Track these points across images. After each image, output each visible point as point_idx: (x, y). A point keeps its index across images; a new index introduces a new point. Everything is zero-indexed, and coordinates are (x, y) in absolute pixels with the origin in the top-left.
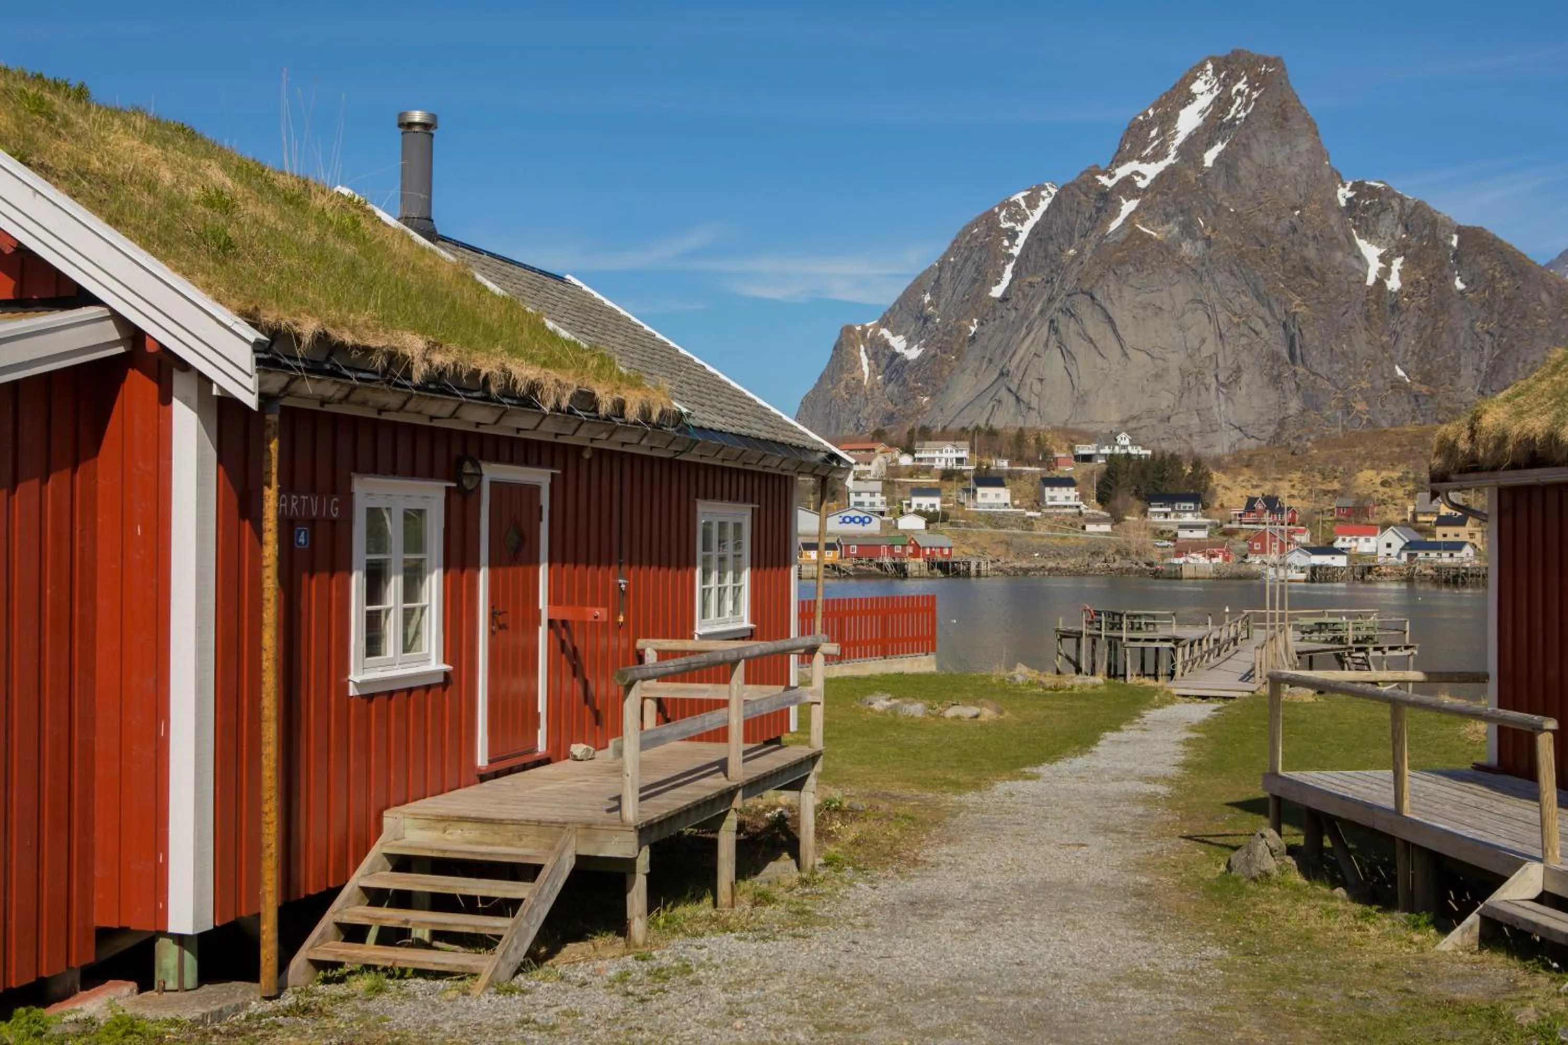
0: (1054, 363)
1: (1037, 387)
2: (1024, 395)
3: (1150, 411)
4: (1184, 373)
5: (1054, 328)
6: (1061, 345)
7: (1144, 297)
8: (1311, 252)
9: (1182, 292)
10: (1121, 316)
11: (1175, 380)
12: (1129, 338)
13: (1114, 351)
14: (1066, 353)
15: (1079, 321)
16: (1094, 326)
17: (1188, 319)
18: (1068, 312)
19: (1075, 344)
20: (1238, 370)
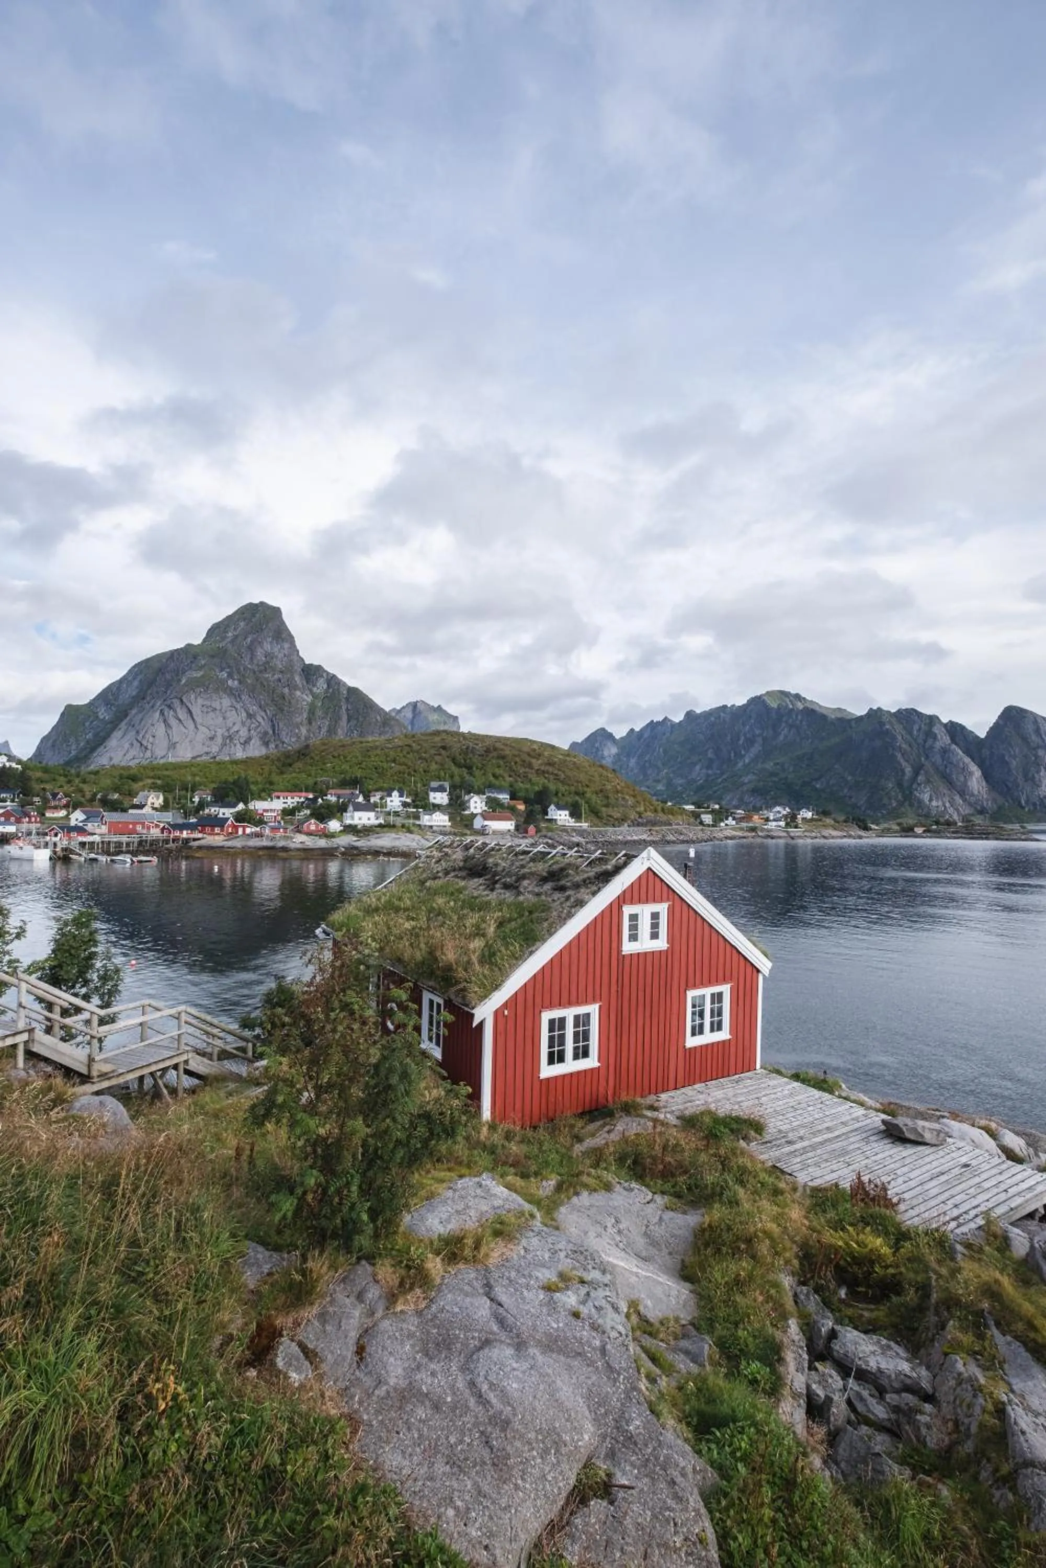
0: (160, 729)
1: (151, 739)
2: (145, 743)
3: (207, 753)
4: (224, 738)
5: (162, 713)
6: (165, 721)
7: (208, 703)
8: (286, 690)
9: (226, 702)
10: (196, 710)
11: (219, 740)
12: (198, 720)
13: (192, 726)
14: (168, 725)
15: (175, 711)
16: (182, 714)
17: (228, 714)
18: (170, 707)
19: (173, 722)
20: (250, 739)
